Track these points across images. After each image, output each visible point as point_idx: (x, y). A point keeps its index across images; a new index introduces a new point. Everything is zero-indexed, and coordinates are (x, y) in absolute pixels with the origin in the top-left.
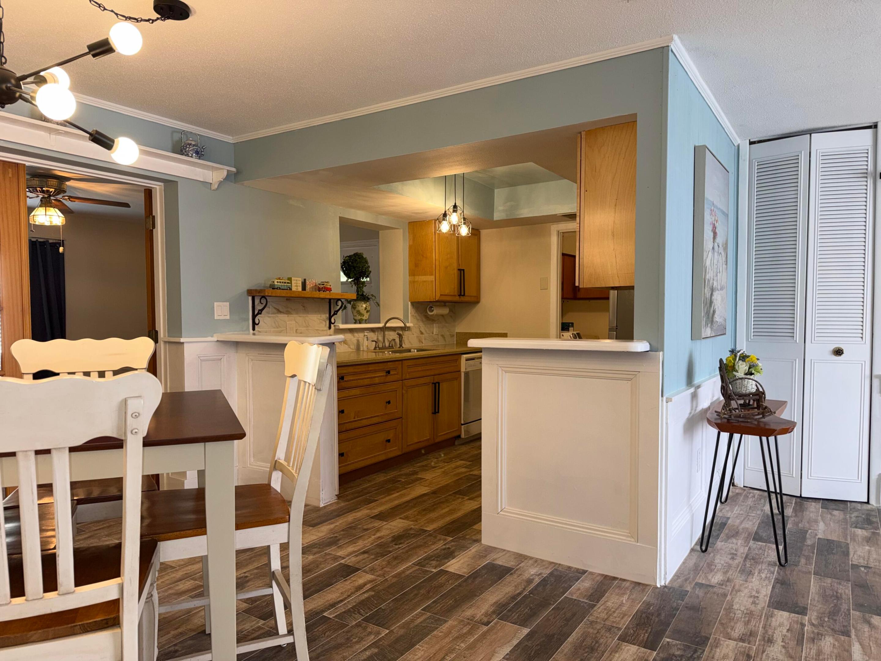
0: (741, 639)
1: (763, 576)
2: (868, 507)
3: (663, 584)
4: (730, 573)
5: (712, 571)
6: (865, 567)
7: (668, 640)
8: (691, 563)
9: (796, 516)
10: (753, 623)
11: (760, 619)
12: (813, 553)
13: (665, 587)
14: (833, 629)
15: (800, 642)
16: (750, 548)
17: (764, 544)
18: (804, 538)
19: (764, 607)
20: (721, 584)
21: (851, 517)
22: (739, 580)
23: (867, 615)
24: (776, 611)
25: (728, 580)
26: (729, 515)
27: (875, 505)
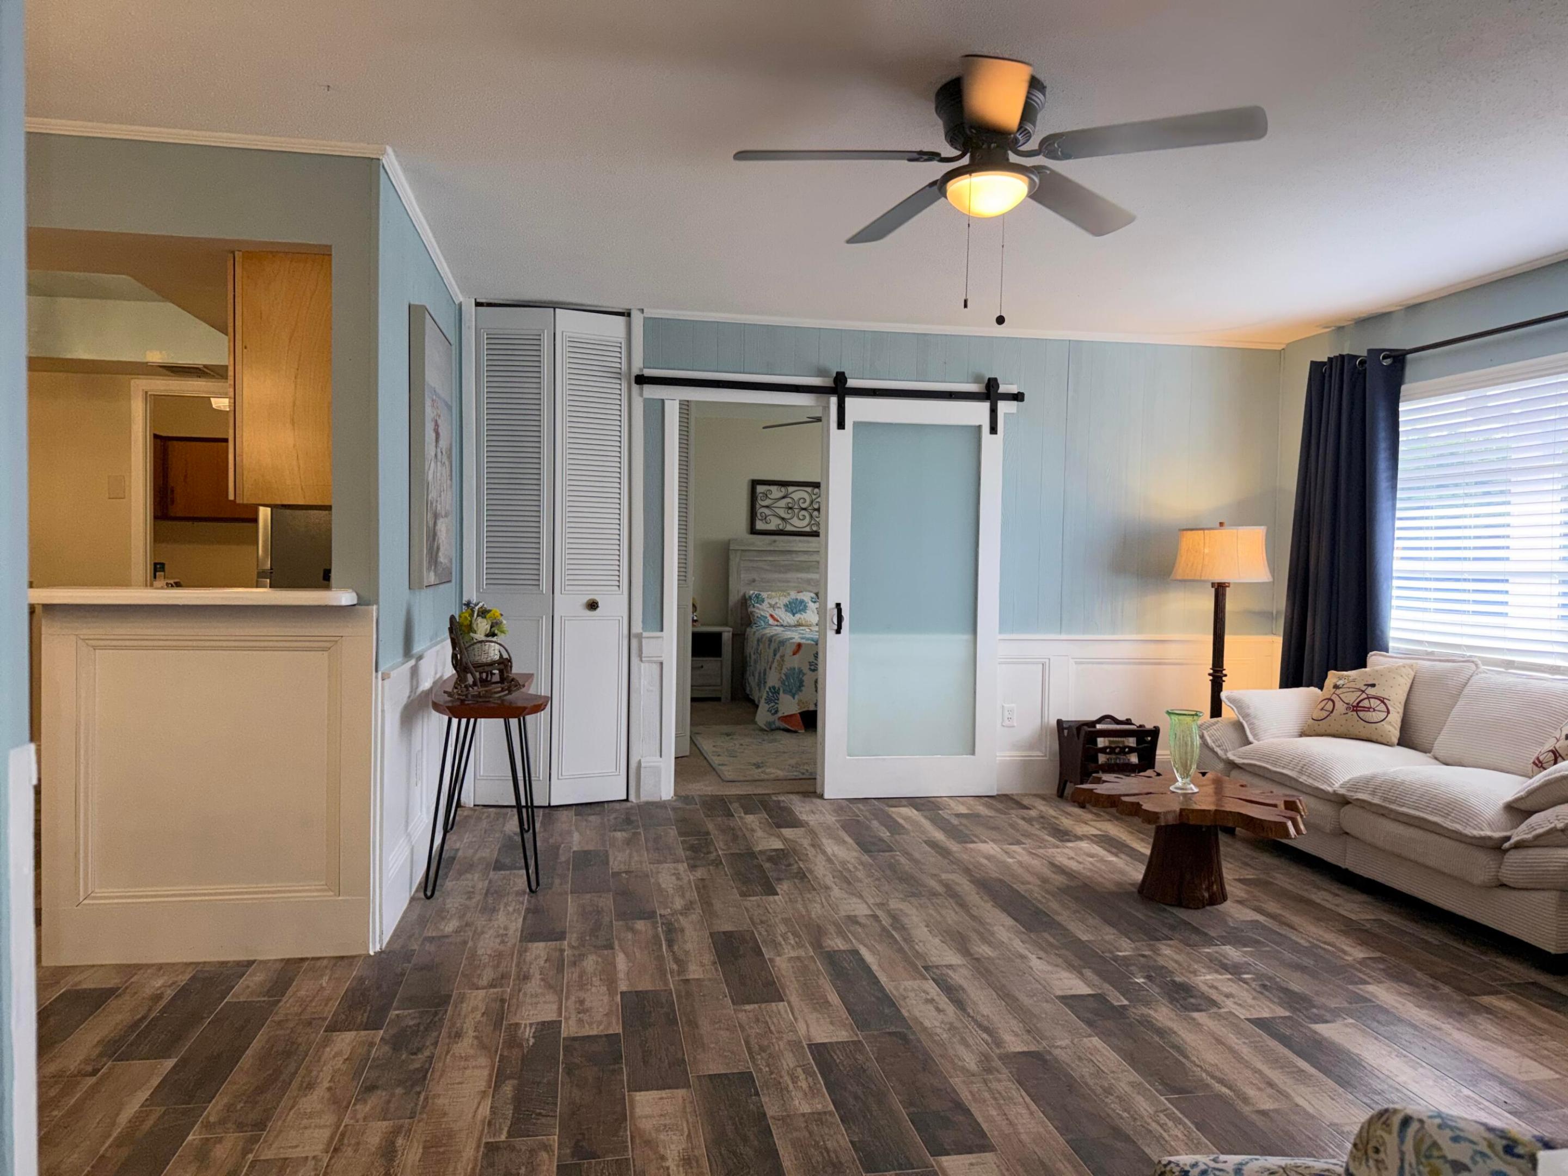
0: (492, 986)
1: (511, 909)
2: (628, 804)
3: (378, 949)
4: (469, 915)
5: (443, 919)
6: (626, 872)
7: (397, 1012)
8: (414, 916)
9: (545, 830)
10: (504, 964)
11: (512, 958)
12: (569, 869)
13: (381, 952)
14: (595, 947)
15: (560, 969)
16: (490, 882)
17: (508, 872)
18: (557, 856)
19: (515, 945)
20: (457, 932)
21: (609, 820)
22: (481, 922)
23: (630, 923)
24: (530, 945)
25: (467, 925)
26: (458, 845)
27: (634, 801)
